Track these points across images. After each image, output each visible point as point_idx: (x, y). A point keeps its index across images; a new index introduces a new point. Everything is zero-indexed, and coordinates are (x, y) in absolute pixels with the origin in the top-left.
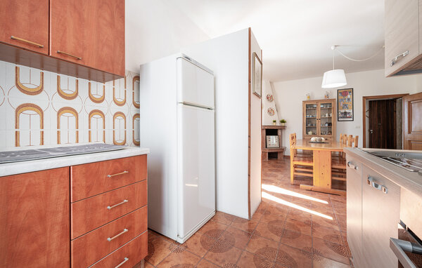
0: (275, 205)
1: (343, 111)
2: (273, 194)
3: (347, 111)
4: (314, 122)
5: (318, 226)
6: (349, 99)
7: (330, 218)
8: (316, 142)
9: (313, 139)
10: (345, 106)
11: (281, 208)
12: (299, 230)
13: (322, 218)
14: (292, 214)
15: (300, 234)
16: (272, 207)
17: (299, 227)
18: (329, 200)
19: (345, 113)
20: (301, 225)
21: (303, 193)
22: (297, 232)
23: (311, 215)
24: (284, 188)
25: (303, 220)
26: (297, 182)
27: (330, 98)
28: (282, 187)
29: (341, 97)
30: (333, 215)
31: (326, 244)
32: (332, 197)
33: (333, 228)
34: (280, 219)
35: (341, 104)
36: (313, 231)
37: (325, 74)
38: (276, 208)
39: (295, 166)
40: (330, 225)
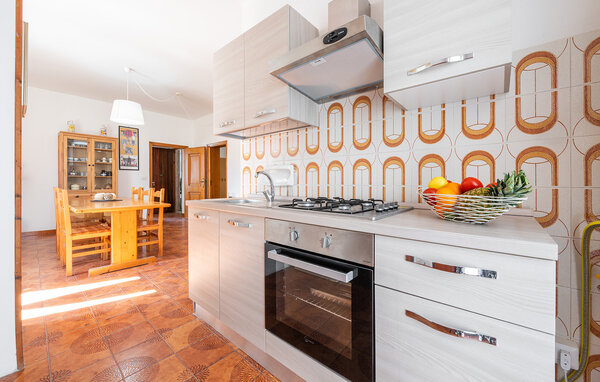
0: (61, 319)
1: (126, 156)
2: (41, 305)
3: (132, 157)
4: (81, 169)
5: (147, 306)
6: (133, 142)
7: (153, 291)
8: (103, 201)
9: (98, 196)
10: (129, 150)
11: (77, 315)
12: (128, 324)
13: (145, 296)
14: (102, 313)
15: (132, 328)
16: (58, 324)
17: (123, 321)
18: (139, 274)
19: (129, 160)
20: (126, 318)
21: (98, 280)
22: (126, 328)
23: (129, 301)
24: (56, 287)
25: (125, 311)
26: (79, 269)
27: (108, 136)
28: (50, 286)
29: (123, 137)
30: (154, 287)
31: (166, 317)
32: (140, 270)
33: (162, 300)
34: (87, 330)
35: (124, 147)
36: (145, 314)
37: (116, 102)
38: (67, 320)
39: (75, 243)
40: (158, 298)
